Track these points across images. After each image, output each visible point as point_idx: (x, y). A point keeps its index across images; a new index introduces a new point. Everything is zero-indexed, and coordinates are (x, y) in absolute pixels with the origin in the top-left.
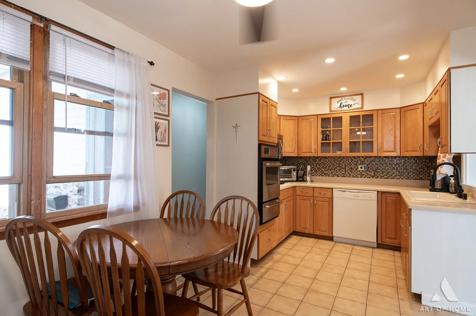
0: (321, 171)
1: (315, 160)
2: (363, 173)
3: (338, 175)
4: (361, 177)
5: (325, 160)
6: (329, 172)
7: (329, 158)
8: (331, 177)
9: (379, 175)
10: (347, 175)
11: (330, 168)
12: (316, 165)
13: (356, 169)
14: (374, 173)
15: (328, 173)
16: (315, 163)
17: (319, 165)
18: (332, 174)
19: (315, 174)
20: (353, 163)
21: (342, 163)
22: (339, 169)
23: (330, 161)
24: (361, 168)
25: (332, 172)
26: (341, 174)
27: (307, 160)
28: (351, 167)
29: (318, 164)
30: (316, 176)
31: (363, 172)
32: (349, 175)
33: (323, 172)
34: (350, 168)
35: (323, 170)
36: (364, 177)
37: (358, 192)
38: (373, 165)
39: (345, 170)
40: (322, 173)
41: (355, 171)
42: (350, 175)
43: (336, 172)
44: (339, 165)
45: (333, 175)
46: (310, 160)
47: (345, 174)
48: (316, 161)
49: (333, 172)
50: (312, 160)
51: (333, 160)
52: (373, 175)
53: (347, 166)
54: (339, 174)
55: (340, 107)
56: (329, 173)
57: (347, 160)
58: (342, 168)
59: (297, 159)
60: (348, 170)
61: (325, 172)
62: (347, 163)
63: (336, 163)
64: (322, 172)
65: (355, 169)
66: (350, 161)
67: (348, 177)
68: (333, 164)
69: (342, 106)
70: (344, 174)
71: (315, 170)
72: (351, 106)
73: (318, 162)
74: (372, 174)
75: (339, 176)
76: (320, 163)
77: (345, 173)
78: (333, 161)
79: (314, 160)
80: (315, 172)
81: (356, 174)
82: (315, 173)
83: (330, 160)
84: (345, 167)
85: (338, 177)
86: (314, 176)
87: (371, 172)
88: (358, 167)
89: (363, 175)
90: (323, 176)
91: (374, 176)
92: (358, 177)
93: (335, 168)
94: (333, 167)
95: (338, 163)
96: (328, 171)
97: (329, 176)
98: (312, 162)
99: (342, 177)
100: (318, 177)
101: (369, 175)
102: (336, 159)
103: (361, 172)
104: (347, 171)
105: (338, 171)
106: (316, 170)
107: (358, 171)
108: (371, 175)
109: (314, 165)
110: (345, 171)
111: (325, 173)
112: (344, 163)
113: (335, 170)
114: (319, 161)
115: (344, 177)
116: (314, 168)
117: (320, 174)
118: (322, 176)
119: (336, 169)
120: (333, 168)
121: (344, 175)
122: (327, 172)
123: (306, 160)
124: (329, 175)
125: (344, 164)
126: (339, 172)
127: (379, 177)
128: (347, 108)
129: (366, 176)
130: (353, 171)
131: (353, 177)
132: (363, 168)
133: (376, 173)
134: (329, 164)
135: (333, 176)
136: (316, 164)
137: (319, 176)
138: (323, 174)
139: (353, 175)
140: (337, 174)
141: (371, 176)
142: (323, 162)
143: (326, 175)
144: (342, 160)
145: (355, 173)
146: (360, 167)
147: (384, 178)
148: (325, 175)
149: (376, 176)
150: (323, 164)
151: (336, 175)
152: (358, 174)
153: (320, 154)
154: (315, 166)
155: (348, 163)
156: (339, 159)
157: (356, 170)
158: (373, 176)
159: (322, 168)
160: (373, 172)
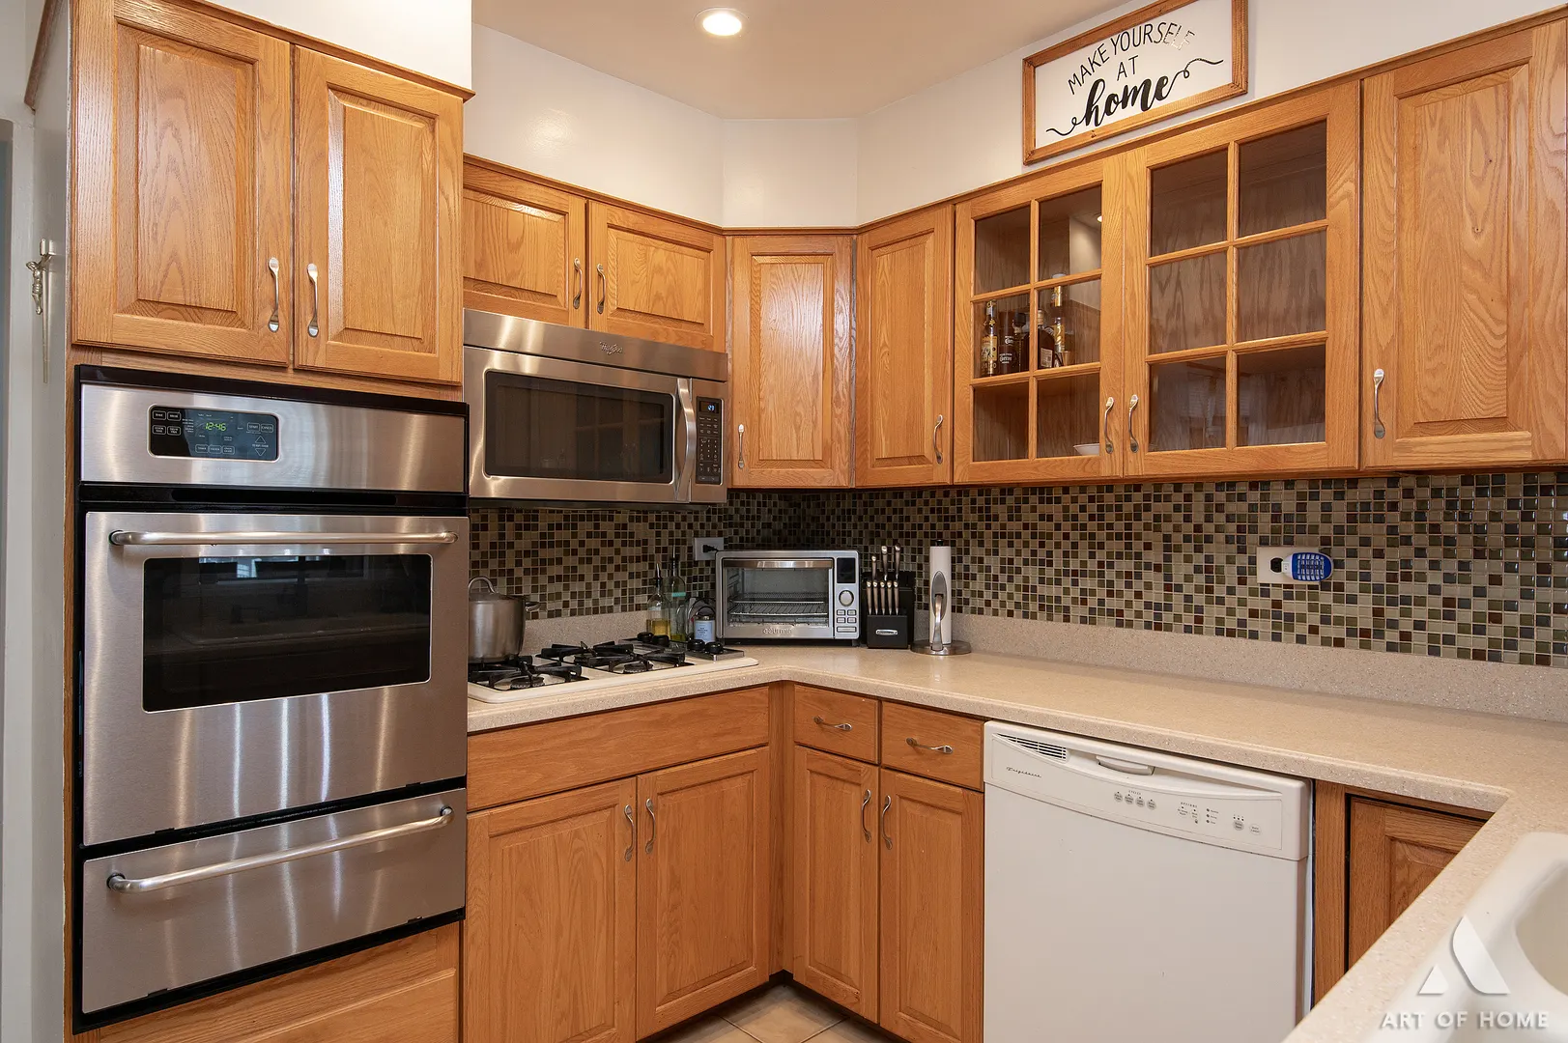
0: (1018, 579)
1: (988, 509)
2: (1289, 606)
3: (1120, 613)
4: (1276, 637)
5: (1044, 508)
6: (1066, 591)
7: (1066, 499)
8: (1074, 626)
9: (1419, 625)
10: (1178, 618)
11: (1074, 564)
12: (996, 544)
13: (1241, 571)
14: (1378, 613)
15: (1058, 599)
16: (988, 527)
17: (1010, 544)
18: (1084, 602)
19: (988, 603)
20: (1218, 529)
21: (1147, 527)
22: (1128, 574)
23: (1075, 517)
24: (1276, 565)
25: (1083, 591)
26: (1139, 605)
27: (947, 510)
28: (1209, 559)
29: (1003, 536)
30: (995, 613)
31: (1288, 596)
32: (1189, 619)
33: (1034, 588)
34: (1197, 570)
35: (1032, 573)
36: (1301, 639)
37: (1154, 770)
38: (1365, 542)
39: (1168, 577)
40: (1025, 598)
41: (1231, 591)
42: (1199, 620)
43: (1110, 594)
44: (1128, 546)
45: (1092, 610)
46: (960, 510)
47: (1168, 608)
48: (996, 518)
49: (1093, 592)
50: (973, 511)
51: (1093, 508)
52: (1366, 622)
53: (1178, 549)
54: (1129, 604)
55: (1087, 117)
56: (1066, 601)
57: (1177, 508)
58: (1148, 566)
59: (898, 503)
60: (1188, 578)
61: (1043, 590)
62: (1177, 529)
63: (1110, 526)
64: (1026, 589)
65: (1231, 578)
66: (1198, 517)
67: (1188, 629)
68: (1092, 536)
69: (1101, 104)
70: (1158, 606)
71: (987, 578)
72: (1159, 96)
73: (1003, 526)
74: (1362, 612)
75: (1130, 624)
76: (1014, 526)
77: (1168, 597)
78: (1092, 517)
79: (980, 509)
80: (988, 587)
81: (1242, 613)
82: (988, 595)
83: (1074, 509)
84: (1167, 559)
85: (1120, 624)
86: (981, 612)
87: (1352, 600)
88: (1253, 561)
89: (1289, 617)
90: (1034, 616)
91: (1380, 634)
92: (1254, 635)
93: (1101, 564)
94: (1092, 556)
95: (1119, 527)
96: (1058, 582)
97: (1067, 619)
98: (974, 526)
99: (1148, 626)
100: (1002, 620)
101: (1339, 621)
102: (1109, 499)
103: (1277, 594)
104: (1179, 588)
105: (1120, 585)
106: (996, 578)
107: (1253, 592)
108: (1352, 621)
109: (981, 544)
110: (1168, 588)
111: (1042, 598)
112: (1157, 529)
113: (1101, 574)
114: (1010, 519)
115: (1158, 627)
116: (981, 560)
117: (1017, 605)
118: (1026, 615)
119: (1109, 574)
120: (1092, 565)
121: (1158, 616)
122: (1054, 591)
123: (939, 511)
124: (1067, 609)
125: (1155, 538)
126: (1129, 595)
127: (1420, 639)
128: (1134, 110)
129: (1314, 630)
130: (1219, 591)
131: (1219, 632)
132: (1287, 566)
133: (1392, 613)
134: (1066, 536)
135: (1093, 622)
136: (995, 535)
137: (1010, 614)
138: (1033, 607)
139: (1220, 621)
140: (1113, 603)
141: (1351, 633)
142: (1034, 526)
143: (1050, 608)
144: (1147, 508)
145: (1231, 601)
146: (1265, 556)
147: (1462, 654)
148: (1041, 608)
149: (1392, 636)
150: (1034, 536)
151: (1110, 612)
152: (1253, 614)
153: (968, 470)
154: (988, 552)
155: (1188, 528)
156: (1128, 499)
157: (1242, 581)
158: (1365, 633)
159: (1026, 562)
160: (1366, 602)
